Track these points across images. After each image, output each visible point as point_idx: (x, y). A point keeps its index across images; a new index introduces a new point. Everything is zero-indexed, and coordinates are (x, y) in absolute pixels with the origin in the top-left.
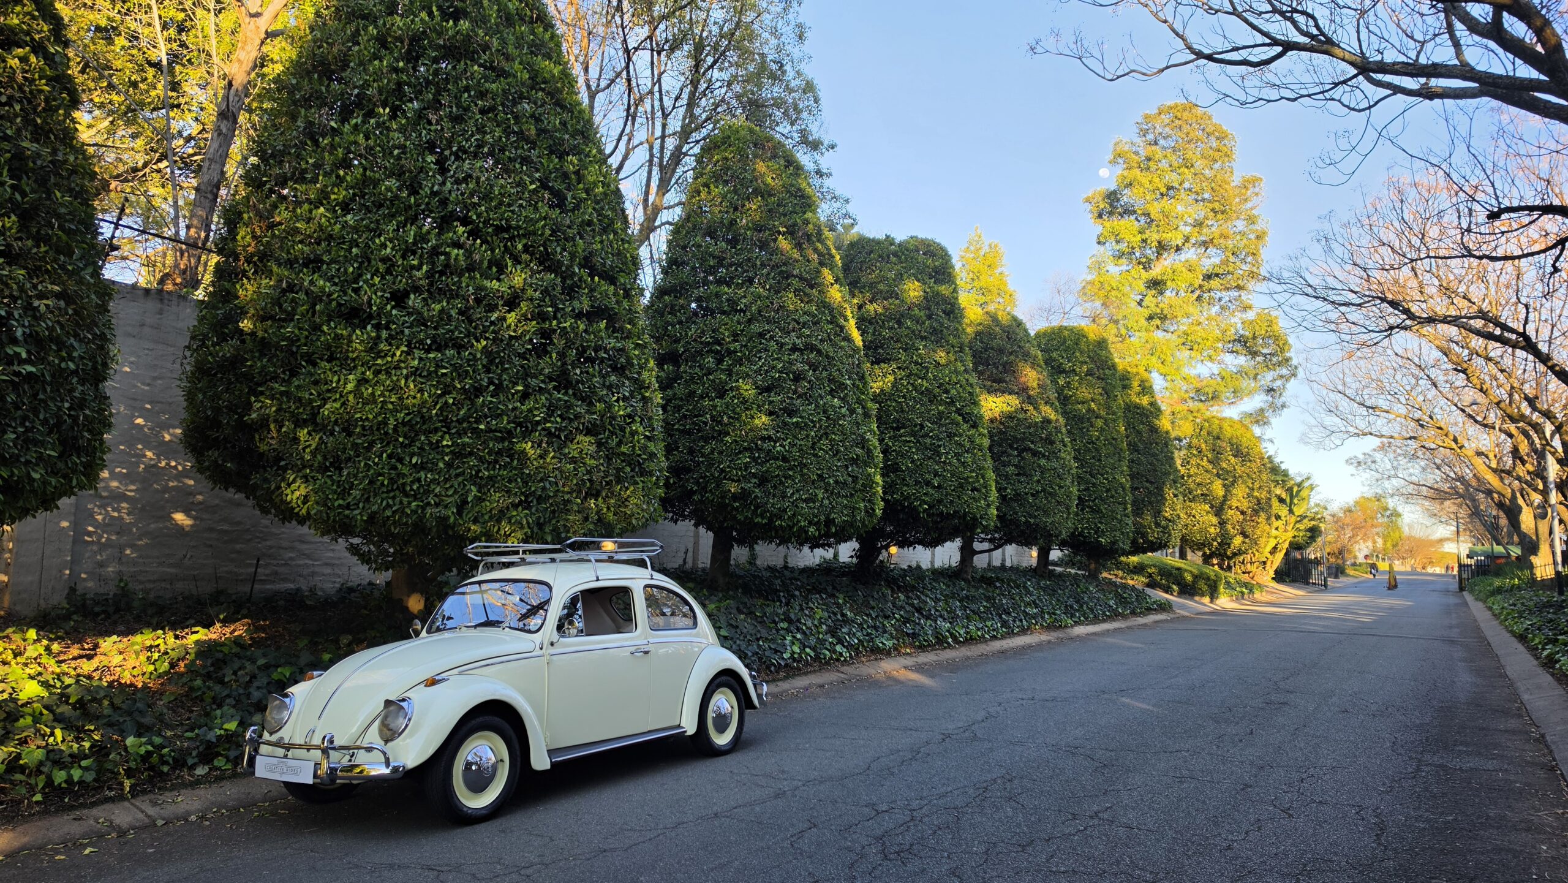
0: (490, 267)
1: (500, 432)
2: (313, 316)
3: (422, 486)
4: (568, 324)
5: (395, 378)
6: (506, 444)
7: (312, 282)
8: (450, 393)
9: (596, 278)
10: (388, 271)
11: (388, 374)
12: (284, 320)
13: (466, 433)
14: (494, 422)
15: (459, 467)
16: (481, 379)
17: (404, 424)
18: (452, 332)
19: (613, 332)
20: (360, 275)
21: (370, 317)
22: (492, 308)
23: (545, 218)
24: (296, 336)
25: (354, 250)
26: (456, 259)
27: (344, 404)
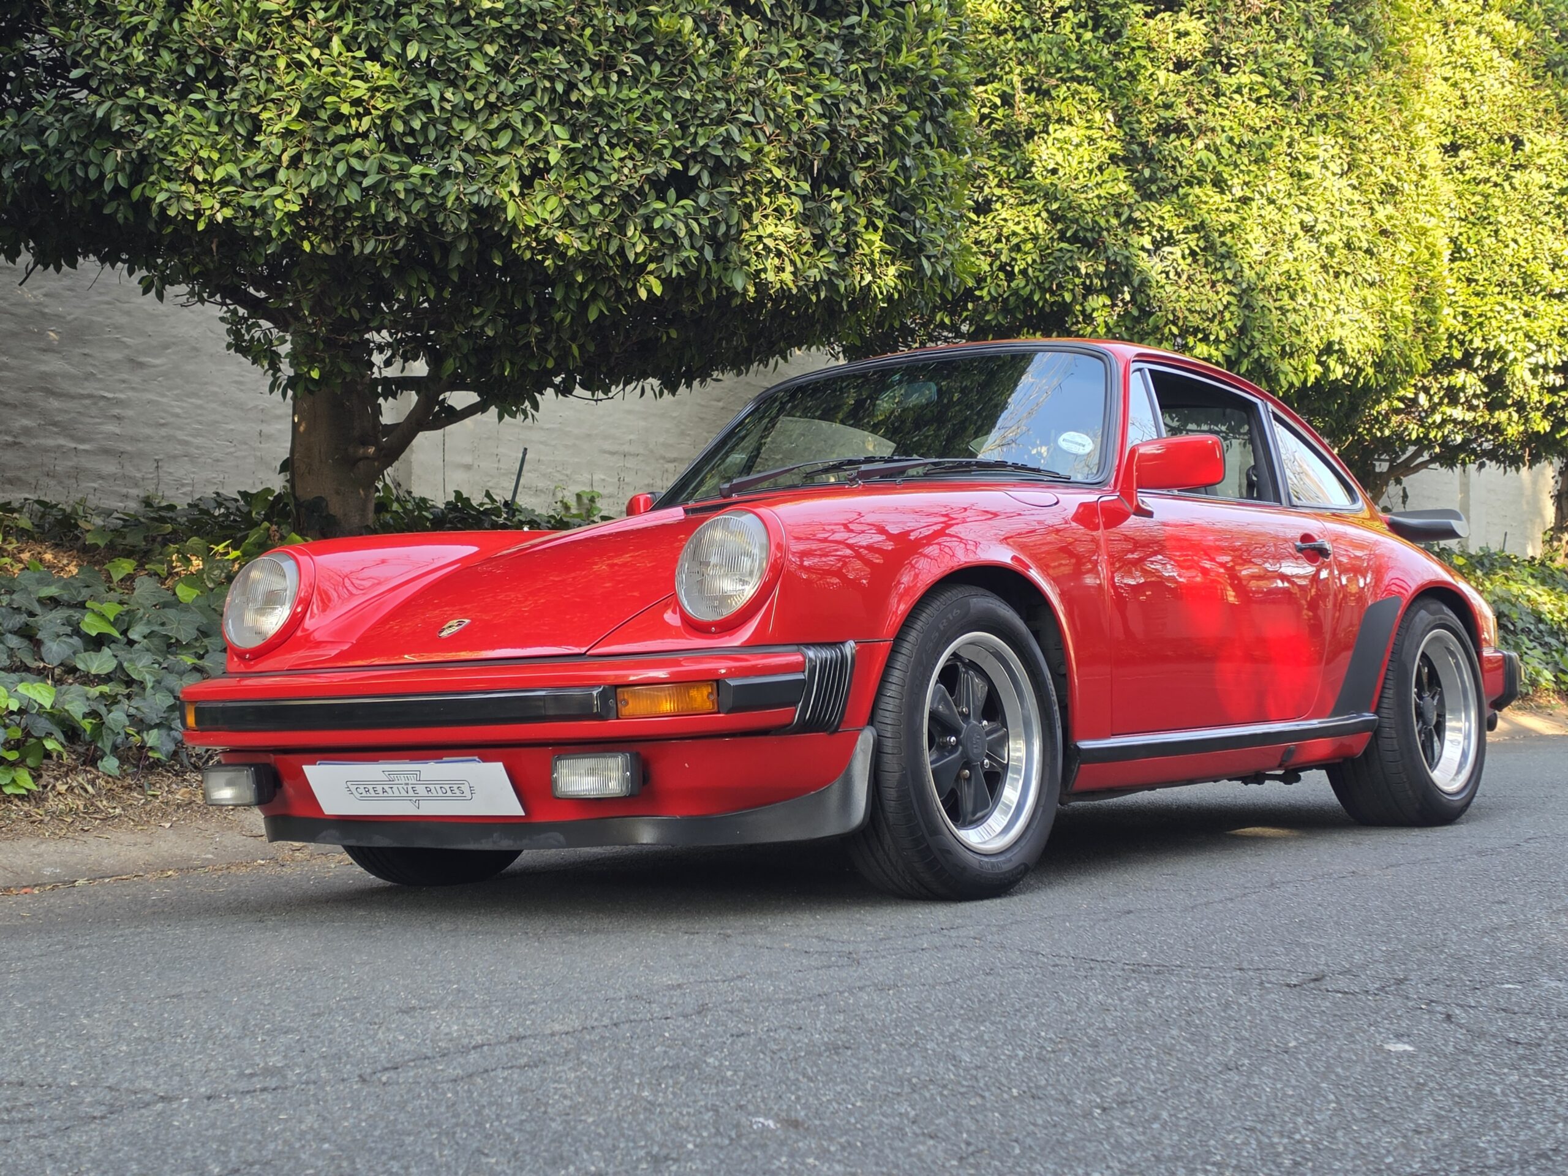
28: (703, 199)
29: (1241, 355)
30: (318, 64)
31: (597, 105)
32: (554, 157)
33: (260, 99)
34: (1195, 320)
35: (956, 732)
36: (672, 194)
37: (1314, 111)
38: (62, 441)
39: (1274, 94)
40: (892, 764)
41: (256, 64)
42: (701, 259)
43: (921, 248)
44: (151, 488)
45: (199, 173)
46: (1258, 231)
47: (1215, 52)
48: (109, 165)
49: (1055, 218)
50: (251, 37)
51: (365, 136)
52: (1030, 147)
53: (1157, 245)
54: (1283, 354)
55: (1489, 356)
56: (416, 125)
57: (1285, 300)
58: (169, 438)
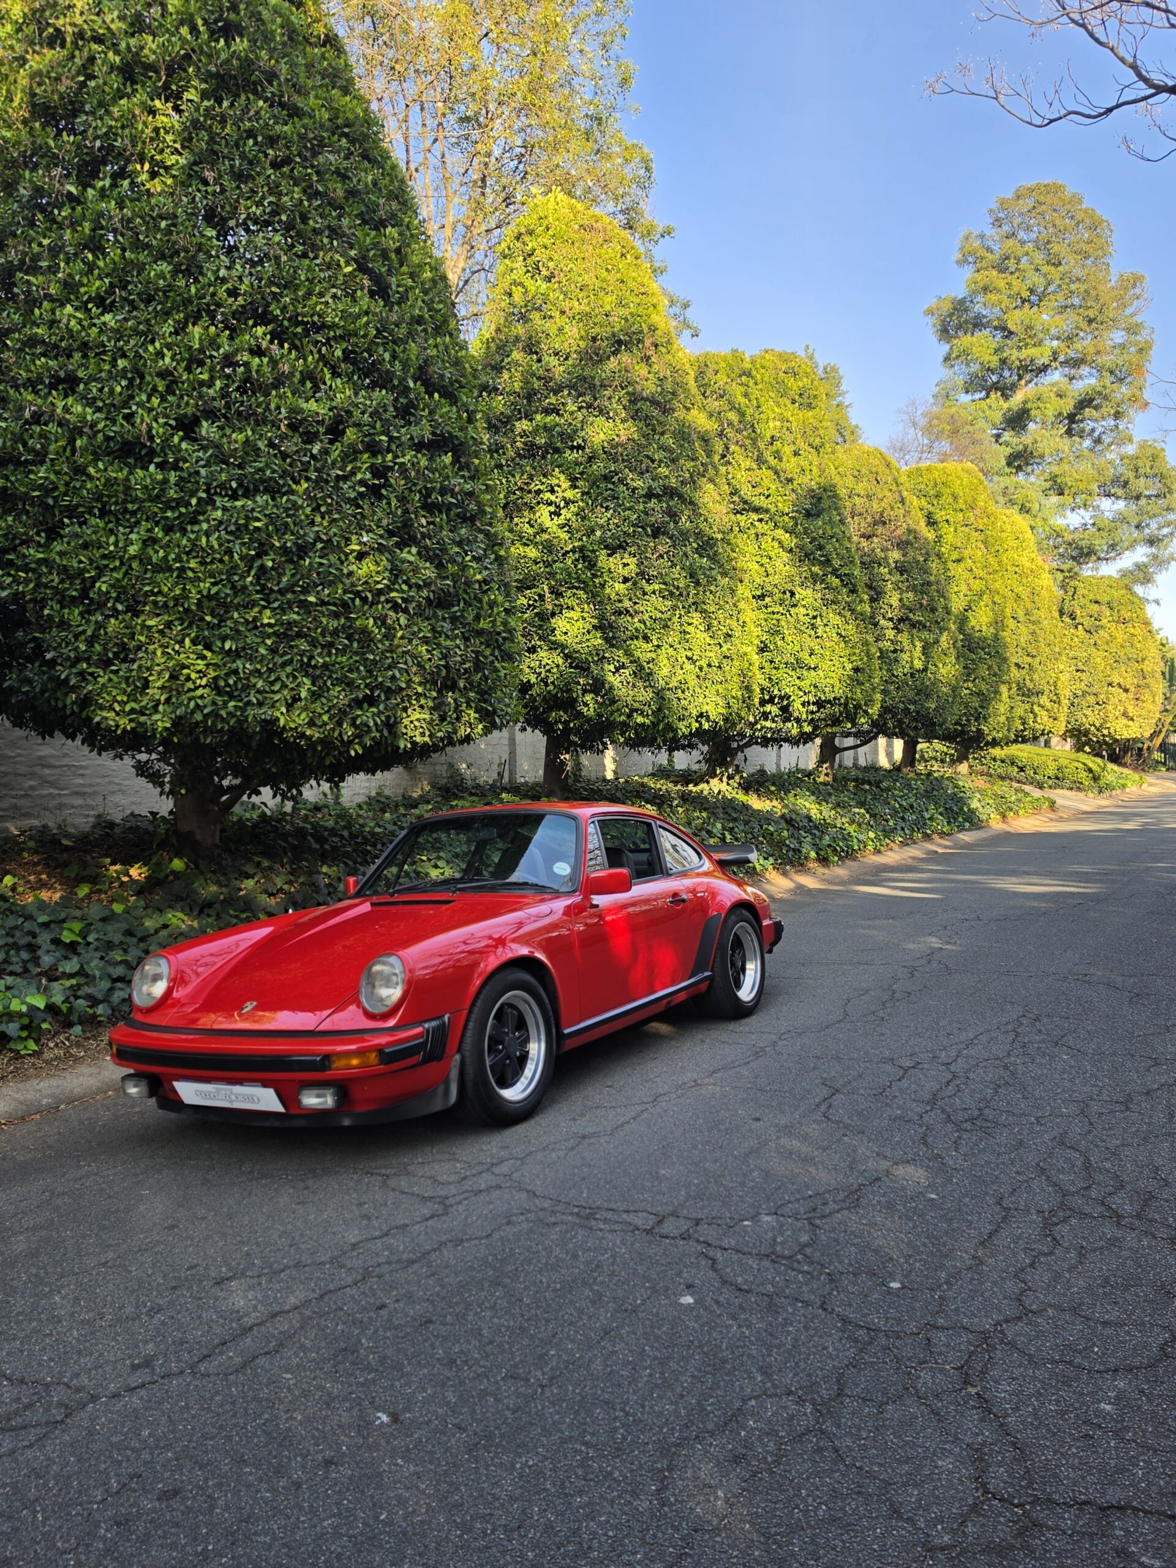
0: (302, 382)
1: (335, 605)
2: (73, 454)
3: (240, 679)
4: (408, 457)
5: (192, 536)
6: (343, 621)
7: (66, 409)
8: (267, 554)
9: (436, 395)
10: (170, 390)
11: (184, 532)
13: (291, 608)
14: (327, 592)
15: (285, 653)
16: (305, 534)
17: (209, 597)
18: (261, 470)
19: (461, 469)
20: (132, 397)
21: (152, 453)
22: (310, 438)
23: (367, 313)
24: (53, 483)
25: (121, 363)
26: (257, 371)
27: (126, 573)
28: (382, 707)
29: (659, 721)
30: (178, 653)
31: (325, 666)
32: (303, 694)
34: (636, 705)
35: (502, 1043)
36: (365, 706)
37: (691, 600)
38: (52, 791)
39: (671, 594)
40: (470, 1071)
42: (382, 736)
43: (495, 712)
44: (101, 810)
45: (117, 708)
46: (666, 661)
47: (642, 574)
48: (68, 701)
49: (567, 657)
50: (143, 639)
51: (204, 687)
52: (553, 621)
53: (617, 669)
54: (680, 719)
55: (781, 698)
56: (231, 682)
57: (680, 695)
58: (110, 783)
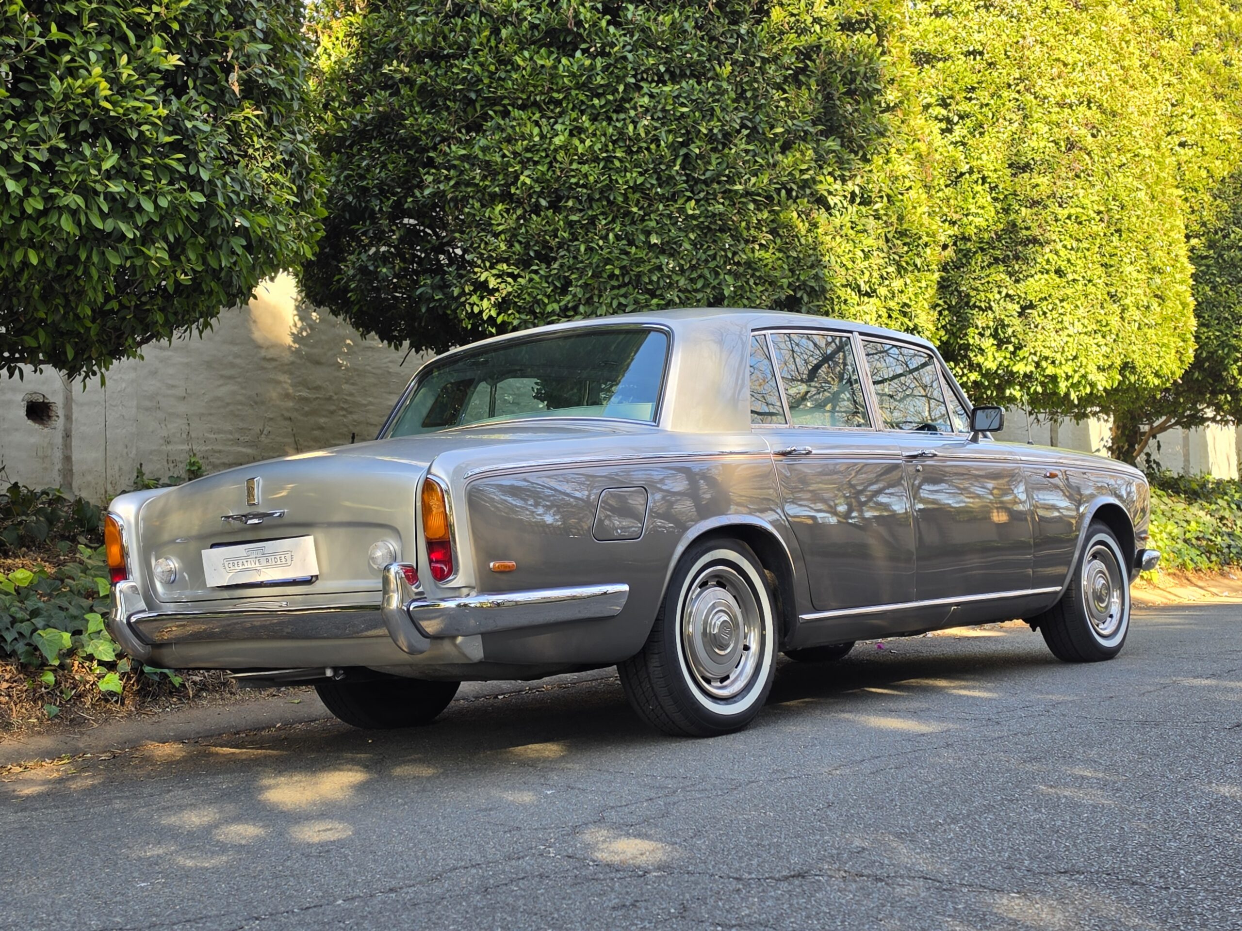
2: (498, 44)
8: (693, 141)
11: (610, 120)
12: (455, 56)
13: (716, 198)
14: (753, 181)
15: (709, 248)
16: (731, 120)
18: (687, 53)
33: (569, 268)
41: (568, 250)
